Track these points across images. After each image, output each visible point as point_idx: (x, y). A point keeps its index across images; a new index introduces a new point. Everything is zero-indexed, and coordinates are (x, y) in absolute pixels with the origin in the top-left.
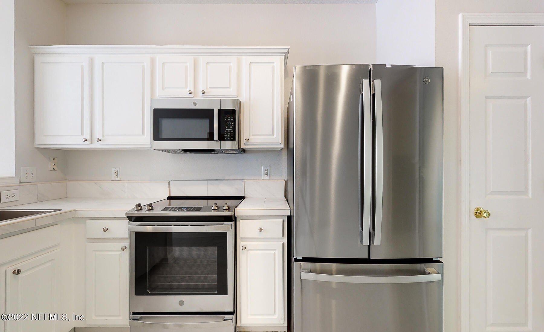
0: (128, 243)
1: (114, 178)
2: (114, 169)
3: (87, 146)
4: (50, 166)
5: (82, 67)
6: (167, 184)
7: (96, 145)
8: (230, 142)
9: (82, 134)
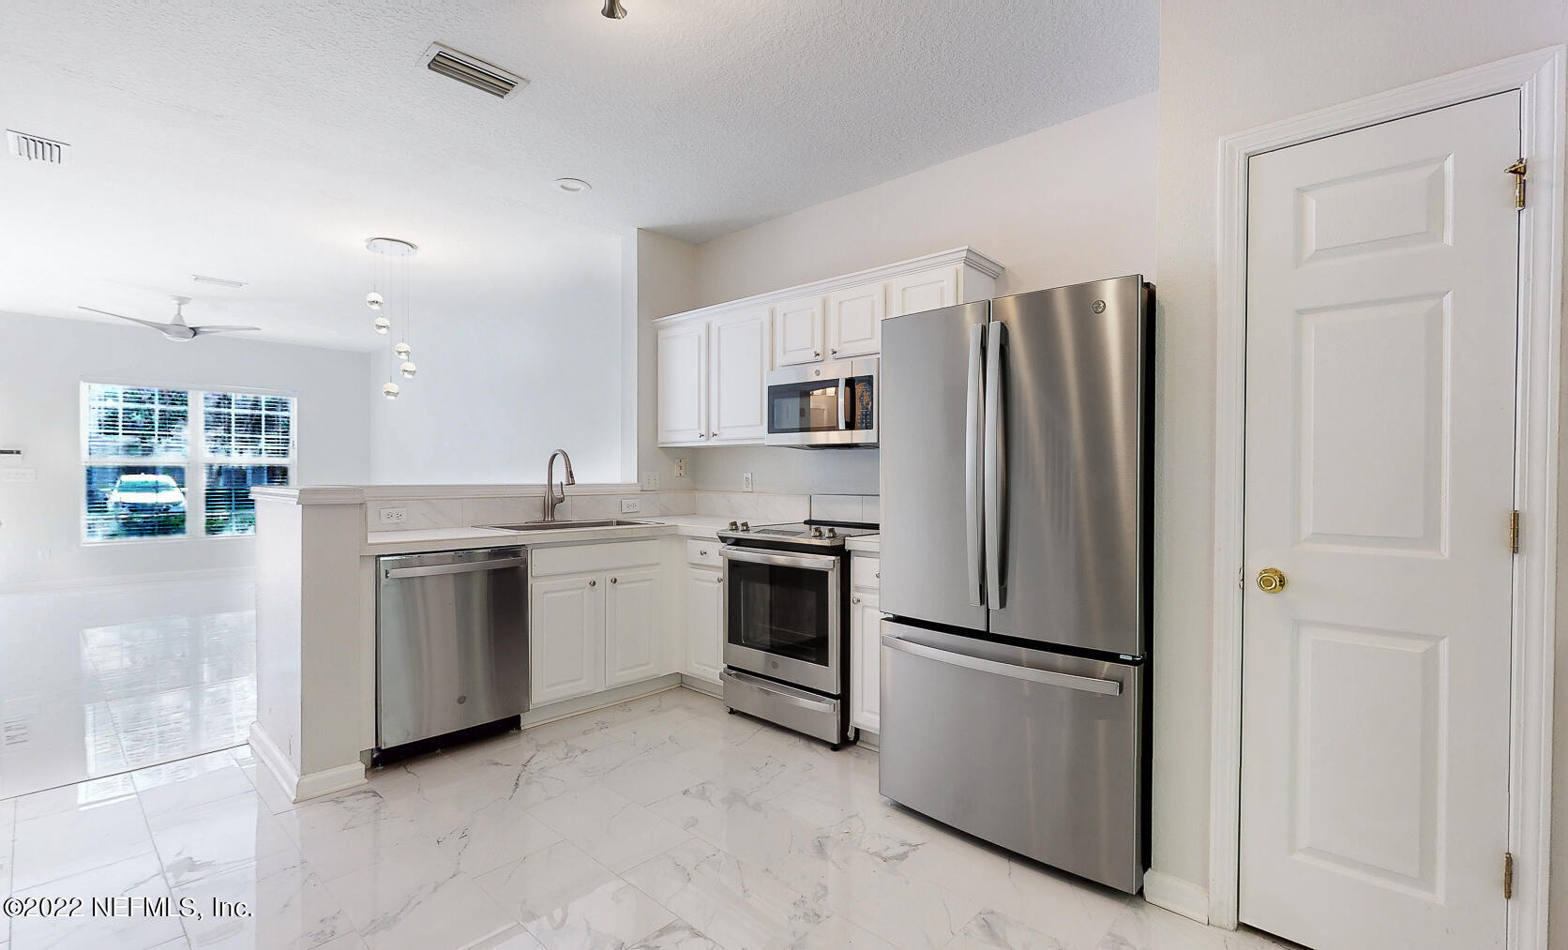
0: (722, 573)
1: (745, 489)
2: (745, 475)
3: (702, 442)
4: (676, 472)
5: (699, 336)
6: (807, 499)
7: (713, 442)
8: (864, 432)
9: (699, 428)
